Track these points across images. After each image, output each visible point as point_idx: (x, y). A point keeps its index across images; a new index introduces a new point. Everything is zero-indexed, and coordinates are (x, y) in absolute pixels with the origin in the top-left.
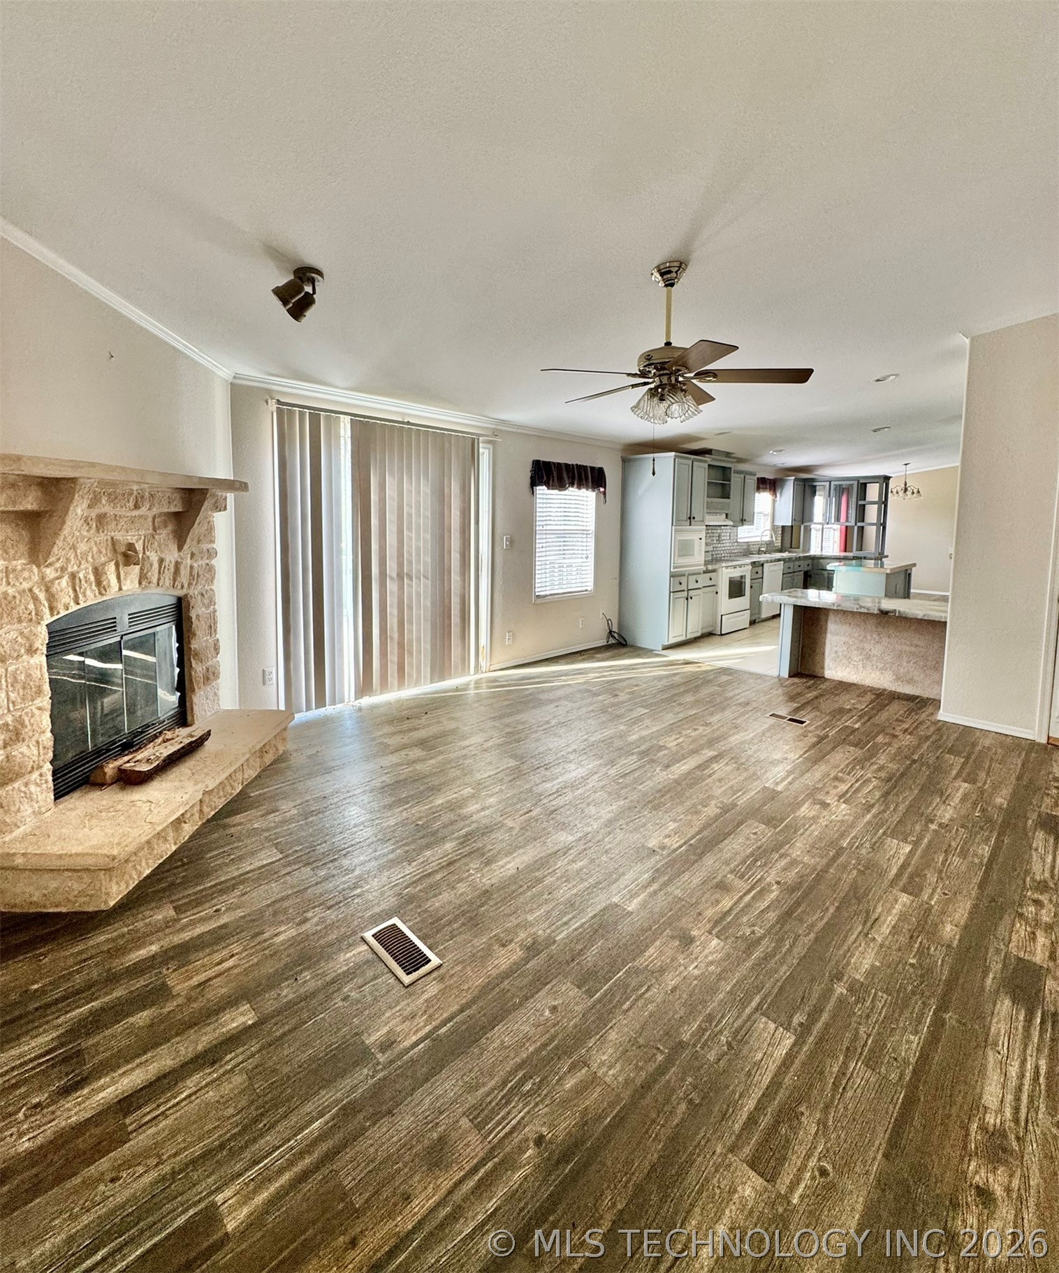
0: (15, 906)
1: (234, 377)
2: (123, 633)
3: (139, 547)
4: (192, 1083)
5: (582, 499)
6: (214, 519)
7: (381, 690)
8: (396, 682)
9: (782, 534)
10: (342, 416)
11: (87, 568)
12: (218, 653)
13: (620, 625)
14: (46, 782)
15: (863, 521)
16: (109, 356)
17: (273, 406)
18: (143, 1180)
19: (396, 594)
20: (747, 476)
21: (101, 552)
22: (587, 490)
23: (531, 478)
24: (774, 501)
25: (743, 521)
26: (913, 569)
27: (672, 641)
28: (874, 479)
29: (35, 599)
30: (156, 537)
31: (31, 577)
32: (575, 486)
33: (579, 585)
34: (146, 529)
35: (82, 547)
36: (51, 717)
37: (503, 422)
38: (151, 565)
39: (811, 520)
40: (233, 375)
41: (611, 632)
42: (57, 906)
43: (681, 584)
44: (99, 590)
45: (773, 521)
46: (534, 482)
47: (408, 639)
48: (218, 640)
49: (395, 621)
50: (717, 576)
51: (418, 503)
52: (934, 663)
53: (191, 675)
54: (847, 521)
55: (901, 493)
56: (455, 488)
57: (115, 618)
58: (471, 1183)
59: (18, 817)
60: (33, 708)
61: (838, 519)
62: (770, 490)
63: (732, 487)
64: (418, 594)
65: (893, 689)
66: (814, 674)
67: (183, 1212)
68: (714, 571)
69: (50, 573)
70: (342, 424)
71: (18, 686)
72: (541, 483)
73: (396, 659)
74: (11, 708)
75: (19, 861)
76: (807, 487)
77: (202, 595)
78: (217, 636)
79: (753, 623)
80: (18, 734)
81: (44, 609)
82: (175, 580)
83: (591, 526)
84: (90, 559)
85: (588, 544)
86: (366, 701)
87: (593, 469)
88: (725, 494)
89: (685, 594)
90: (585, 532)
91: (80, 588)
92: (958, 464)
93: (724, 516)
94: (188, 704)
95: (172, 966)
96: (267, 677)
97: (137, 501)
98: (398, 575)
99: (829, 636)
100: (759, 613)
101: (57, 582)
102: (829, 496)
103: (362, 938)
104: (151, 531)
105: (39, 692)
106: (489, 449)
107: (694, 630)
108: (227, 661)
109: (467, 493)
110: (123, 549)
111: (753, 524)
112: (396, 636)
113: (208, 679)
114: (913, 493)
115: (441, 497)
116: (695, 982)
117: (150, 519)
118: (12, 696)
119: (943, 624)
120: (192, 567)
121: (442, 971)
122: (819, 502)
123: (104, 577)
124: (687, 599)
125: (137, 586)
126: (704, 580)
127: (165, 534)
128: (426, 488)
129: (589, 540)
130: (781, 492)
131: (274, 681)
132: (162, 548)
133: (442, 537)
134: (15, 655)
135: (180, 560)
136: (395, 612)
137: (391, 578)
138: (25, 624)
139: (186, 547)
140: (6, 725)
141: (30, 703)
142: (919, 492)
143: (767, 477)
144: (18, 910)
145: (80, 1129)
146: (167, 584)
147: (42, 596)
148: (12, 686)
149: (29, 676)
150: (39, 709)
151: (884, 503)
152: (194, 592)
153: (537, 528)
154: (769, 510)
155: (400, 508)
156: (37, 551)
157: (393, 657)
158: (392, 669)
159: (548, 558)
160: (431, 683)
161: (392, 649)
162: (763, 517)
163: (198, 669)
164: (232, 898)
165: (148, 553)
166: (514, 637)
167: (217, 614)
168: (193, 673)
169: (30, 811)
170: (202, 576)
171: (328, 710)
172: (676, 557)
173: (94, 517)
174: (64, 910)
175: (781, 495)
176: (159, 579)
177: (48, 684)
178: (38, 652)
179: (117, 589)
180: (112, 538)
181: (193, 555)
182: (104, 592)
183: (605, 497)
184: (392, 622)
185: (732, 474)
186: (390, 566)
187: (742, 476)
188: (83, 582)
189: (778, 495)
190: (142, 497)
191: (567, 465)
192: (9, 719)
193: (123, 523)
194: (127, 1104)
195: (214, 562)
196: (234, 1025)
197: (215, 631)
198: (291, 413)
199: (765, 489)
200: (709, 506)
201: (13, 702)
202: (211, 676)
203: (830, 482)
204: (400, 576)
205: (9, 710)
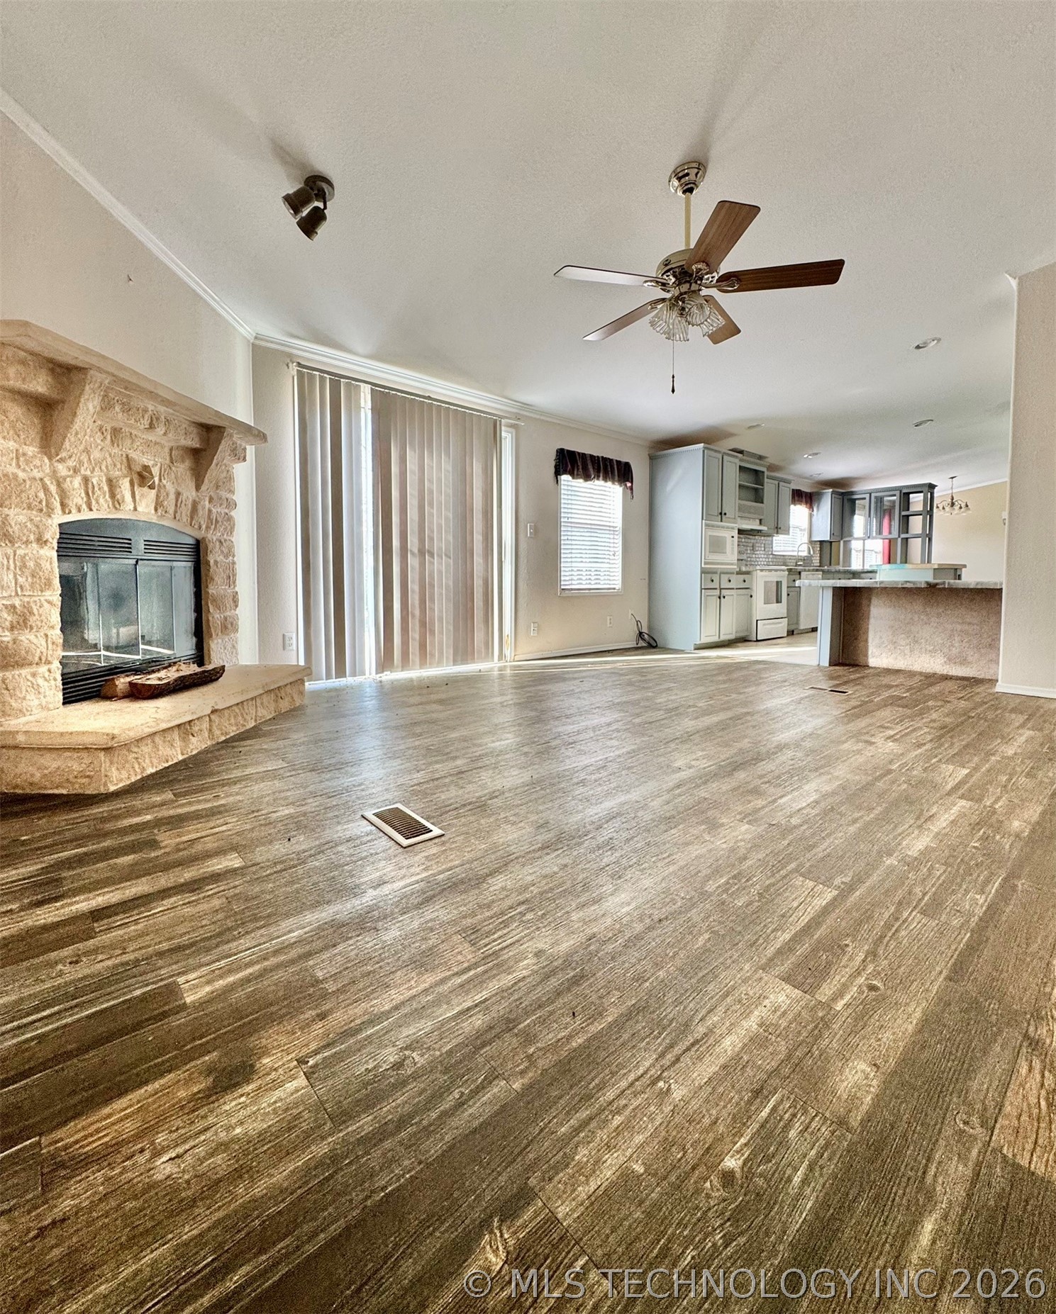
0: (17, 786)
1: (256, 338)
2: (139, 557)
3: (155, 471)
4: (168, 903)
5: (609, 494)
6: (234, 471)
7: (402, 667)
8: (417, 660)
9: (821, 550)
10: (362, 385)
11: (99, 476)
12: (237, 606)
13: (650, 627)
14: (55, 679)
15: (907, 533)
16: (127, 279)
17: (294, 369)
18: (102, 965)
19: (418, 570)
20: (781, 483)
21: (115, 465)
22: (613, 483)
23: (556, 467)
24: (811, 516)
25: (778, 530)
26: (963, 569)
27: (706, 640)
28: (918, 489)
29: (46, 489)
30: (173, 468)
31: (41, 467)
32: (601, 478)
33: (606, 582)
34: (163, 458)
35: (96, 454)
36: (61, 614)
37: (526, 406)
38: (167, 494)
39: (851, 535)
40: (254, 335)
41: (641, 633)
42: (57, 788)
43: (712, 581)
44: (113, 503)
45: (810, 536)
46: (558, 473)
47: (430, 619)
48: (237, 593)
49: (417, 597)
50: (752, 580)
51: (439, 480)
52: (989, 640)
53: (208, 620)
54: (890, 533)
55: (947, 509)
56: (477, 468)
57: (130, 540)
58: (459, 980)
59: (24, 704)
60: (42, 599)
61: (880, 532)
62: (806, 503)
63: (765, 490)
64: (440, 572)
65: (945, 672)
66: (857, 662)
67: (141, 987)
68: (748, 573)
69: (62, 470)
70: (362, 394)
71: (27, 572)
72: (565, 472)
73: (417, 636)
74: (20, 593)
75: (21, 738)
76: (846, 501)
77: (220, 542)
78: (237, 589)
79: (791, 633)
80: (25, 621)
81: (55, 502)
82: (192, 518)
83: (619, 523)
84: (103, 468)
85: (616, 541)
86: (388, 676)
87: (619, 462)
88: (758, 496)
89: (717, 592)
90: (611, 529)
91: (93, 493)
92: (1007, 479)
93: (758, 521)
94: (205, 648)
95: (163, 828)
96: (287, 642)
97: (152, 421)
98: (420, 551)
99: (872, 621)
100: (797, 623)
101: (68, 479)
102: (870, 516)
103: (363, 816)
104: (168, 461)
105: (48, 584)
106: (512, 433)
107: (728, 633)
108: (246, 613)
109: (489, 472)
110: (138, 469)
111: (788, 534)
112: (417, 612)
113: (226, 628)
114: (961, 508)
115: (463, 478)
116: (721, 852)
117: (167, 450)
118: (21, 580)
119: (999, 591)
120: (210, 511)
121: (443, 838)
122: (859, 522)
123: (118, 490)
124: (720, 598)
125: (153, 512)
126: (736, 581)
127: (183, 468)
128: (447, 466)
129: (616, 537)
130: (818, 507)
131: (294, 647)
132: (179, 481)
133: (464, 518)
134: (25, 539)
135: (197, 499)
136: (416, 588)
137: (413, 554)
138: (34, 512)
139: (204, 488)
140: (14, 607)
141: (40, 593)
142: (967, 506)
143: (802, 489)
144: (19, 791)
145: (46, 928)
146: (185, 520)
147: (53, 488)
148: (20, 569)
149: (38, 565)
150: (49, 602)
151: (929, 512)
152: (212, 536)
153: (562, 520)
154: (805, 525)
155: (421, 481)
156: (49, 441)
157: (415, 634)
158: (414, 647)
159: (574, 564)
160: (454, 665)
161: (414, 626)
162: (799, 532)
163: (214, 616)
164: (235, 788)
165: (164, 482)
166: (539, 629)
167: (236, 566)
168: (210, 618)
169: (36, 702)
170: (220, 523)
171: (348, 680)
172: (707, 553)
173: (109, 428)
174: (65, 792)
175: (818, 509)
176: (176, 512)
177: (58, 579)
178: (49, 544)
179: (132, 507)
180: (127, 456)
181: (211, 500)
182: (118, 506)
183: (632, 493)
184: (414, 599)
185: (766, 480)
186: (411, 541)
187: (777, 482)
188: (96, 489)
189: (815, 509)
190: (158, 419)
191: (591, 456)
192: (17, 602)
193: (138, 444)
194: (98, 914)
195: (233, 513)
196: (220, 867)
197: (234, 583)
198: (312, 377)
199: (800, 502)
200: (740, 509)
201: (21, 587)
202: (229, 626)
203: (870, 494)
204: (422, 552)
205: (17, 594)
